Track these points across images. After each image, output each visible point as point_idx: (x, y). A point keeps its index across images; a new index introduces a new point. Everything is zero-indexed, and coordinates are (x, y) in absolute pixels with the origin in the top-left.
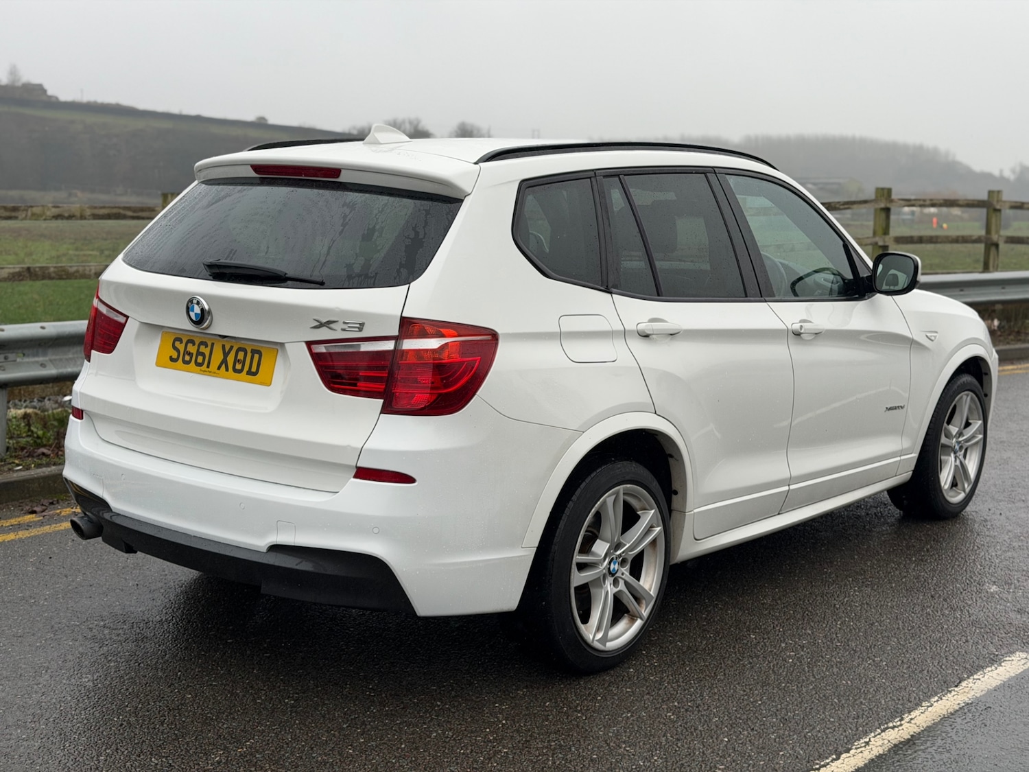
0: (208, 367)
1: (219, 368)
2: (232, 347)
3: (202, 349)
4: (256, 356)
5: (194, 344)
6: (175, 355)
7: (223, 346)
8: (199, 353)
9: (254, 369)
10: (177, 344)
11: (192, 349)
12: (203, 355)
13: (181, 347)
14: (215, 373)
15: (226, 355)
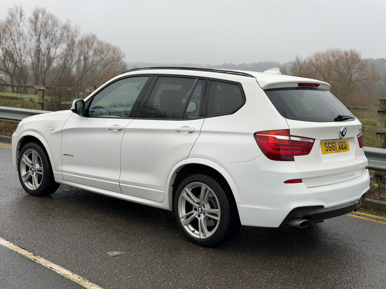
0: (337, 150)
1: (339, 149)
2: (339, 142)
3: (334, 145)
4: (345, 143)
5: (330, 144)
6: (327, 149)
7: (338, 142)
8: (333, 146)
9: (345, 147)
10: (326, 145)
11: (331, 145)
12: (334, 146)
13: (327, 146)
14: (339, 151)
15: (339, 145)
